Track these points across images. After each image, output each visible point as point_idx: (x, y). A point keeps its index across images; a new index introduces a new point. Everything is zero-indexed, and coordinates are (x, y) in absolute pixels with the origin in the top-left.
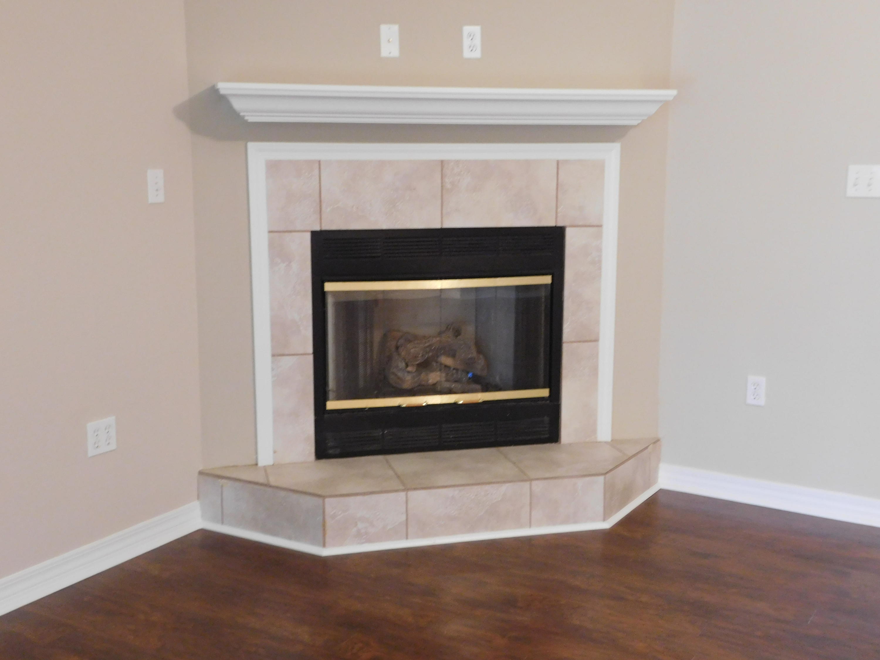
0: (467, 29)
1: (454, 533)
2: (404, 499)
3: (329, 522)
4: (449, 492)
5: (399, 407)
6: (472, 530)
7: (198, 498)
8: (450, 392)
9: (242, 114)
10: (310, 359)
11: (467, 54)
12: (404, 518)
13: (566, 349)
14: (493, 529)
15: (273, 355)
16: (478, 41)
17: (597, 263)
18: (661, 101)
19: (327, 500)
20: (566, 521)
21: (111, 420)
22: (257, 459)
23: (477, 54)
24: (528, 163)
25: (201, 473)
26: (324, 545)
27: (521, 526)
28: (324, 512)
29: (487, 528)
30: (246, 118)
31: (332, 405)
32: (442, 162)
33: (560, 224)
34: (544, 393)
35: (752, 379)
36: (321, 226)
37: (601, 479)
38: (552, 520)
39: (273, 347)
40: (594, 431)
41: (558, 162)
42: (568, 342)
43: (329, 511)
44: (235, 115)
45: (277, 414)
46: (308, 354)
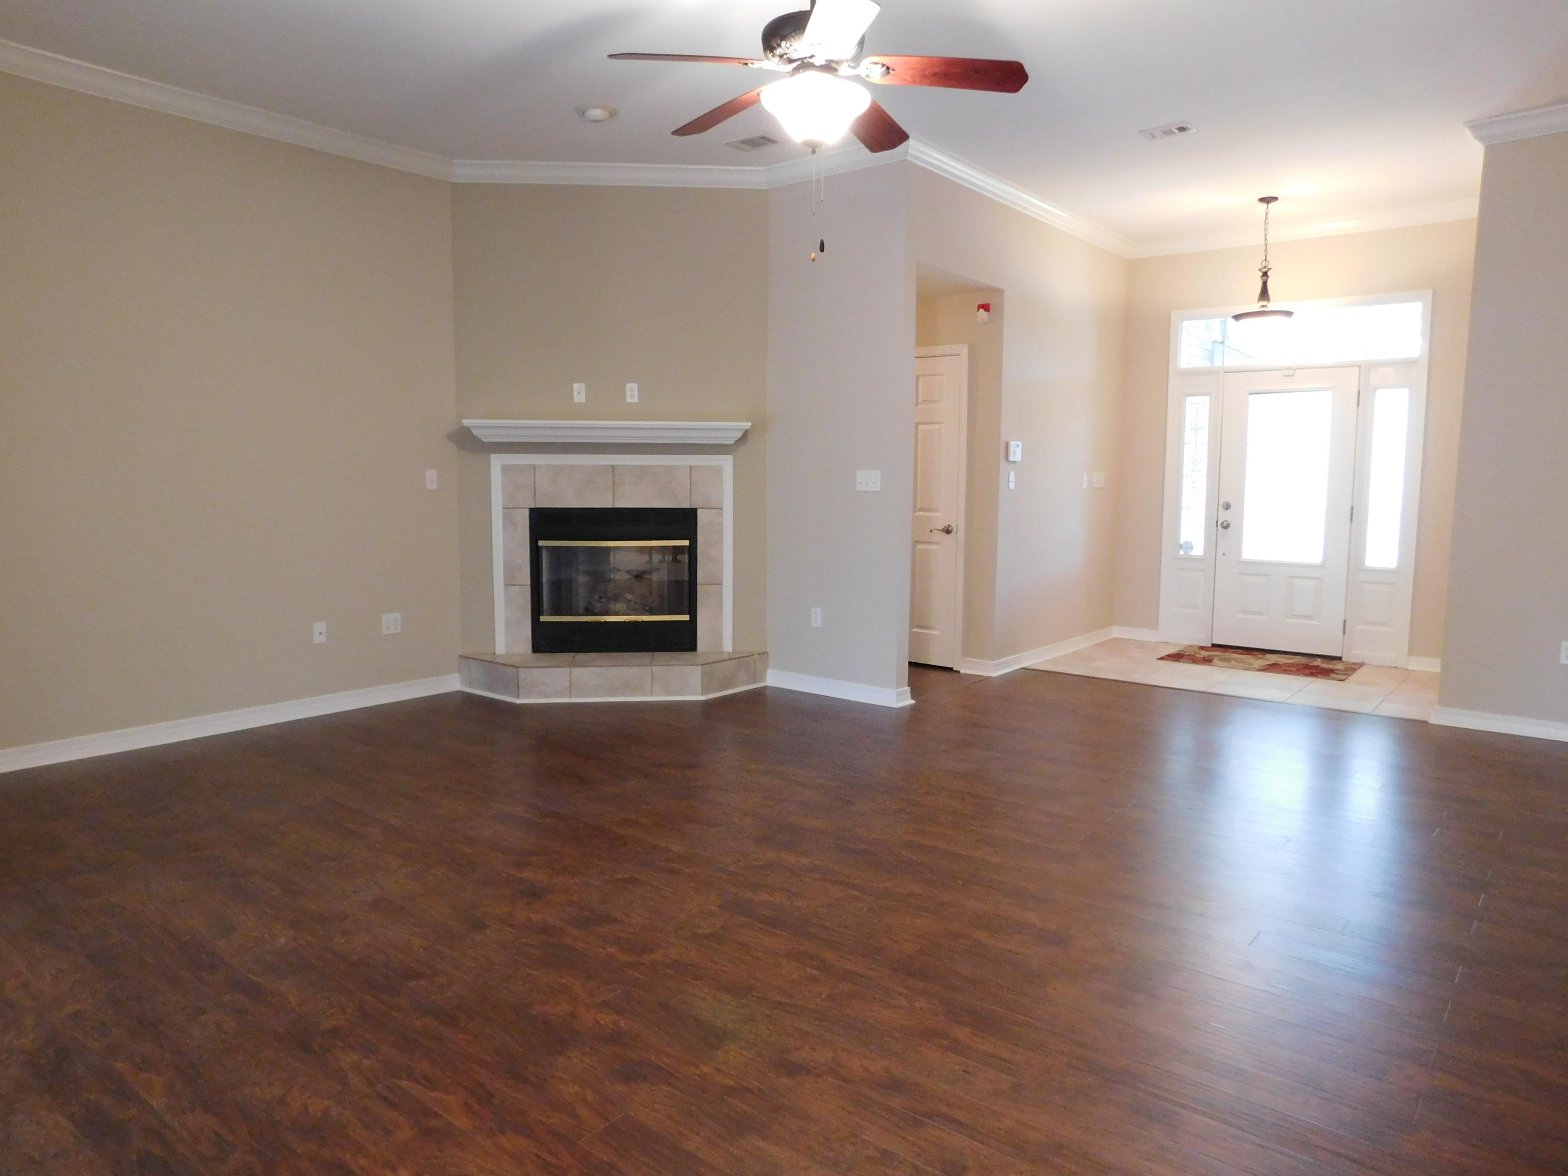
0: (628, 386)
1: (599, 696)
2: (569, 672)
3: (521, 683)
4: (596, 669)
5: (586, 622)
6: (613, 695)
7: (459, 672)
8: (627, 615)
9: (479, 437)
10: (528, 589)
11: (629, 400)
12: (568, 684)
13: (699, 588)
14: (626, 696)
15: (506, 585)
16: (636, 392)
17: (720, 533)
18: (743, 429)
19: (520, 669)
20: (677, 694)
21: (398, 615)
22: (495, 651)
23: (636, 400)
24: (671, 468)
25: (460, 656)
26: (518, 697)
27: (646, 695)
28: (518, 678)
29: (622, 695)
30: (482, 440)
31: (542, 619)
32: (613, 466)
33: (694, 507)
34: (686, 618)
35: (814, 610)
36: (535, 505)
37: (699, 668)
38: (667, 693)
39: (504, 582)
40: (721, 645)
41: (691, 467)
42: (701, 584)
43: (521, 676)
44: (476, 440)
45: (508, 622)
46: (527, 585)
